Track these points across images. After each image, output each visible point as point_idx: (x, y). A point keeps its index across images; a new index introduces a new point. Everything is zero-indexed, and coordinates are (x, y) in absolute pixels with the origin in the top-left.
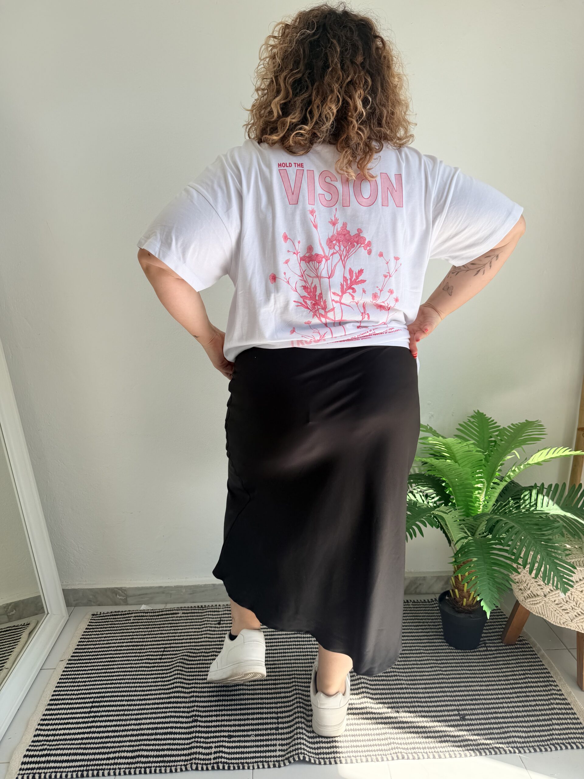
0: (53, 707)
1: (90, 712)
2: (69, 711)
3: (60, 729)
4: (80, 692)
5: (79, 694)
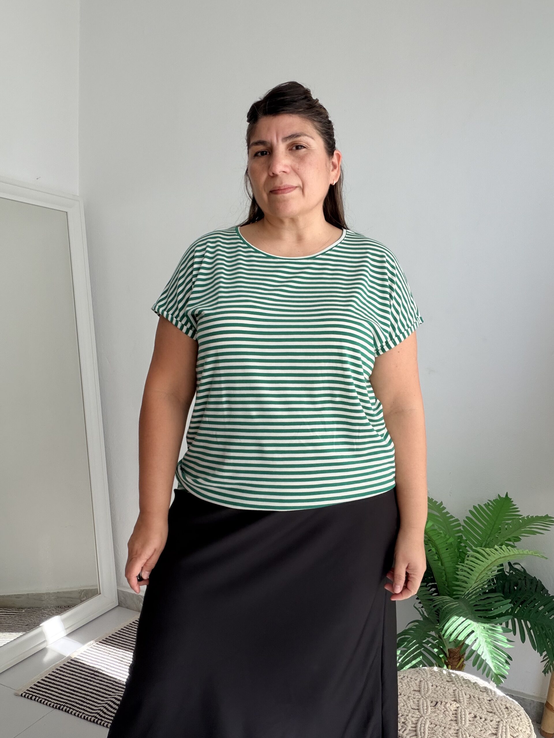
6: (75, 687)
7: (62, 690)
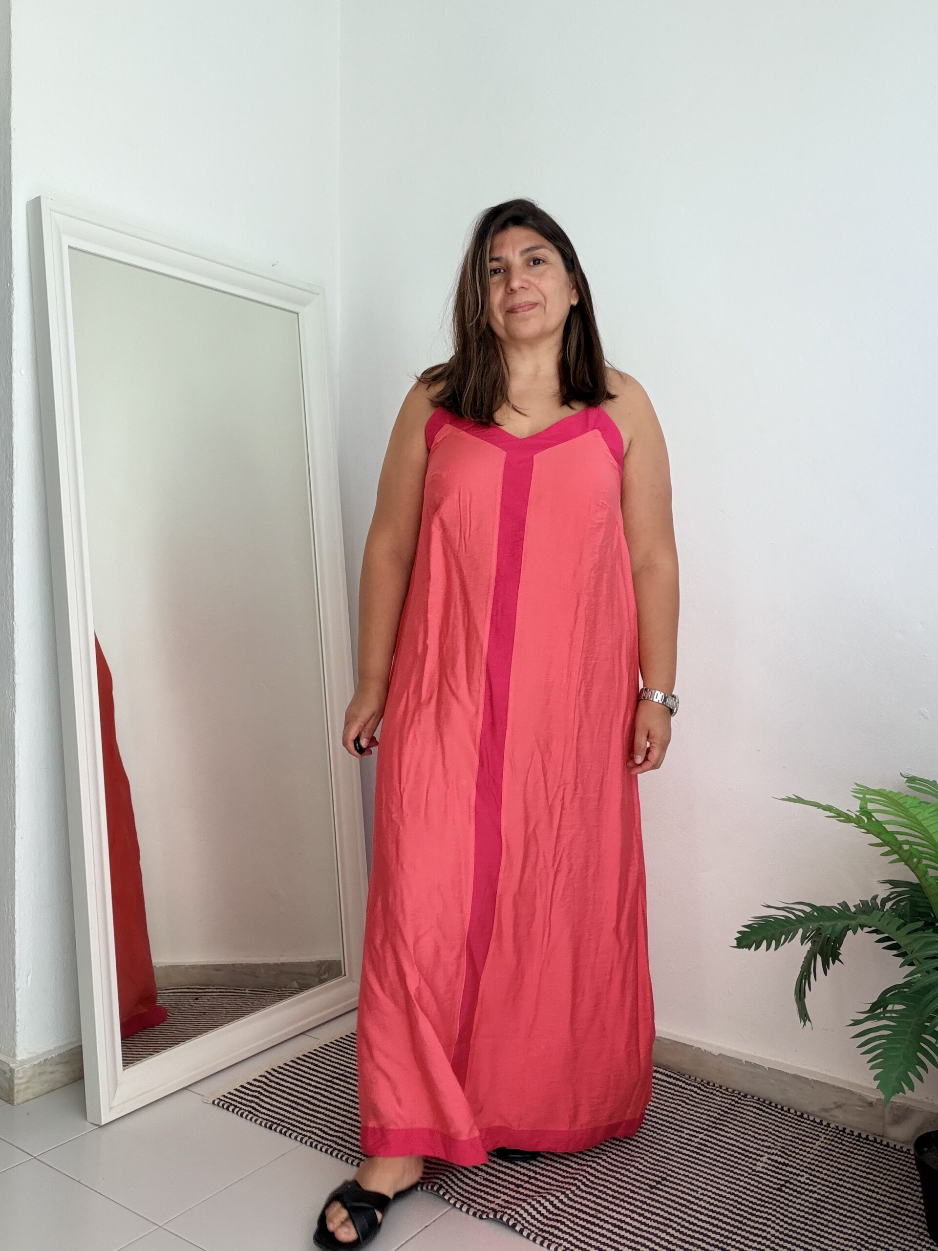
0: (299, 1061)
1: (330, 1081)
2: (311, 1072)
3: (288, 1082)
4: (337, 1061)
5: (335, 1063)
6: (300, 1098)
7: (277, 1101)
